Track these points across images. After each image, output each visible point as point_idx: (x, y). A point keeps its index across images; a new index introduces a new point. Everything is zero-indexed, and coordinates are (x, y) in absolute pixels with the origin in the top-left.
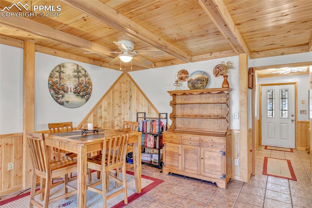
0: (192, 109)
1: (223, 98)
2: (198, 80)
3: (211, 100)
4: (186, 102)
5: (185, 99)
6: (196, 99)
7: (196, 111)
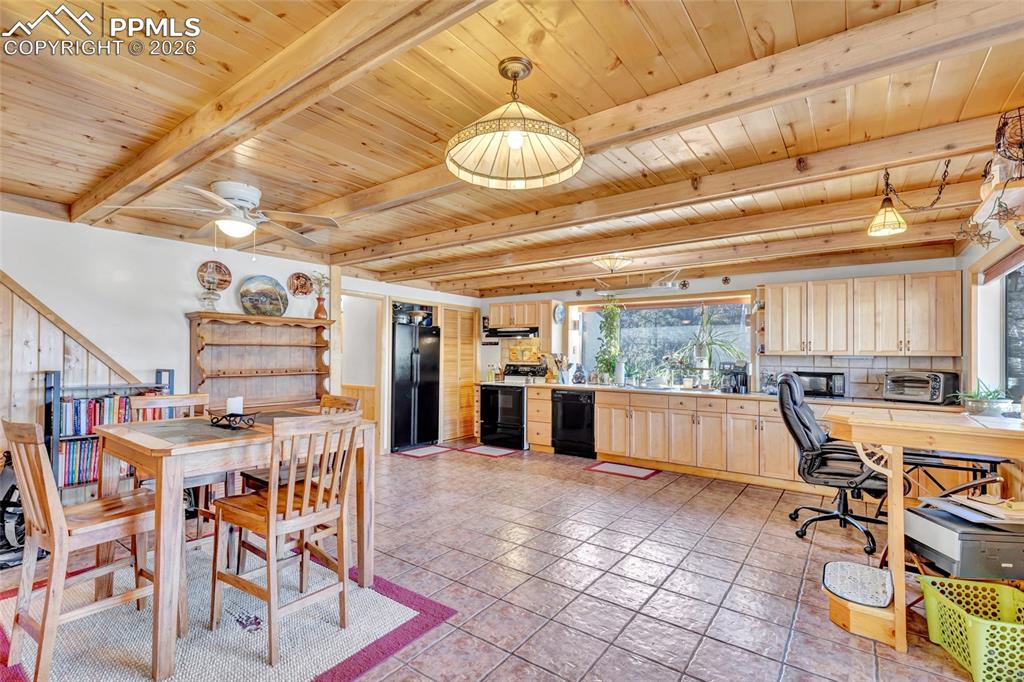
0: (242, 356)
1: (306, 337)
2: (263, 294)
3: (284, 340)
4: (226, 340)
5: (224, 334)
6: (253, 335)
7: (251, 362)
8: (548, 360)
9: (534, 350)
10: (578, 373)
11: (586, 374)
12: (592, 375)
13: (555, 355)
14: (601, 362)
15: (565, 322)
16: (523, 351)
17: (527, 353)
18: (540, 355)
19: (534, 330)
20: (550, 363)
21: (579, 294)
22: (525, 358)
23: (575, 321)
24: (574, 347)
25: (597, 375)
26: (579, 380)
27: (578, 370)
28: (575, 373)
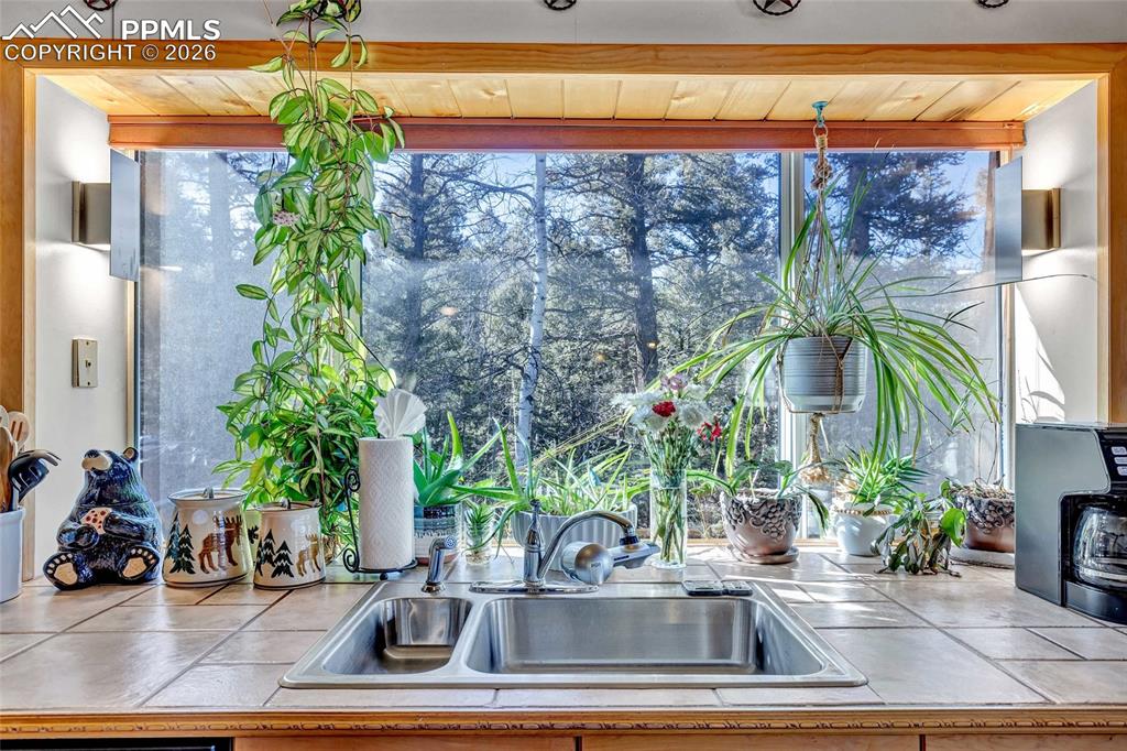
12: (205, 526)
14: (262, 432)
23: (84, 187)
24: (75, 344)
25: (238, 525)
26: (106, 562)
27: (96, 492)
28: (72, 519)
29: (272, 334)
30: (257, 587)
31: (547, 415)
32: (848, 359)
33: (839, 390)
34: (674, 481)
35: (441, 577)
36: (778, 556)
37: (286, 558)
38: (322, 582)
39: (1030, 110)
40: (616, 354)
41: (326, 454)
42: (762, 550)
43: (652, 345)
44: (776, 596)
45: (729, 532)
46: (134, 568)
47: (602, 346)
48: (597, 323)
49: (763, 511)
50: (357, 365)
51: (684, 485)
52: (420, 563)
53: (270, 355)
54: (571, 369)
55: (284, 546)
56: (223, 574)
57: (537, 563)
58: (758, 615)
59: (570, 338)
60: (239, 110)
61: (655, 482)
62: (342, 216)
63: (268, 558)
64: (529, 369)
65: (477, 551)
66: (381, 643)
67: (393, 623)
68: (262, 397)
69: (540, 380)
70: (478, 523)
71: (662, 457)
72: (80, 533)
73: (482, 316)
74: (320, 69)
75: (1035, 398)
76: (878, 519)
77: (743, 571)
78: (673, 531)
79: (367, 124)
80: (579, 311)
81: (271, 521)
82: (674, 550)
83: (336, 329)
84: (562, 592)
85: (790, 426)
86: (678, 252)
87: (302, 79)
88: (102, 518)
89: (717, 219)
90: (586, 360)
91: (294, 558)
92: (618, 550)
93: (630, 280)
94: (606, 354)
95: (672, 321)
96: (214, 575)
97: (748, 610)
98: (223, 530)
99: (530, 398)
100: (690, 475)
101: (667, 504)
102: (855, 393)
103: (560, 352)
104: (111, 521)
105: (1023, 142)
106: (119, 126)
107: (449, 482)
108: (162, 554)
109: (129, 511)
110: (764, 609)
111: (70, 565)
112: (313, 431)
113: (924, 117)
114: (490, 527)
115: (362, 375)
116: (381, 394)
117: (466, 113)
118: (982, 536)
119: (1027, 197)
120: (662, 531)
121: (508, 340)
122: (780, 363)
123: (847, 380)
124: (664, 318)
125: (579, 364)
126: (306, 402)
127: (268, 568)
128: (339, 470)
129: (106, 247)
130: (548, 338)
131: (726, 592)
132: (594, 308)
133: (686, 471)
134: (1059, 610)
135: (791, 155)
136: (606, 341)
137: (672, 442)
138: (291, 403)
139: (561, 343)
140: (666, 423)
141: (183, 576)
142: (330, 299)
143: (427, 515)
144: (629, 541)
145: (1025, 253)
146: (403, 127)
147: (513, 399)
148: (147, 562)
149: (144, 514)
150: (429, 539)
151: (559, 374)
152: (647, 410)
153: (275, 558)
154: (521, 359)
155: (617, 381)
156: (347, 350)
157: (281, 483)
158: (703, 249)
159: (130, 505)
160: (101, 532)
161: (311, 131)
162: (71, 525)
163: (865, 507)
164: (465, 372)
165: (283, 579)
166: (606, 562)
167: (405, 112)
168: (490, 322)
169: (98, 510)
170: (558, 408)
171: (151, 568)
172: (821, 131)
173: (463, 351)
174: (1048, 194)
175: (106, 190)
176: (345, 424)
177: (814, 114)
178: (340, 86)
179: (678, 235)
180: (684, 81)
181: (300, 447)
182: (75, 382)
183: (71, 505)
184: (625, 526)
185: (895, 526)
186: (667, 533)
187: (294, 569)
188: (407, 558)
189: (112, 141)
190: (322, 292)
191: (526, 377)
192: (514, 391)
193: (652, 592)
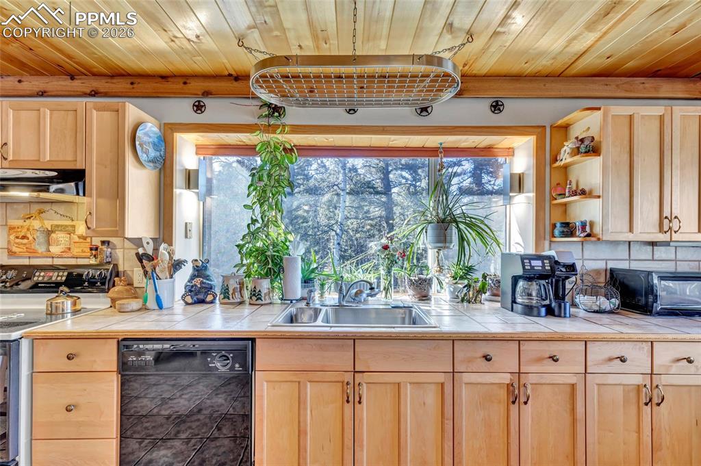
8: (119, 253)
9: (81, 229)
10: (197, 281)
11: (217, 283)
12: (233, 284)
13: (138, 242)
14: (250, 254)
15: (164, 165)
16: (48, 233)
17: (60, 236)
18: (97, 241)
19: (75, 176)
20: (125, 260)
21: (199, 108)
22: (55, 250)
23: (189, 171)
24: (186, 223)
25: (243, 285)
26: (201, 297)
27: (196, 273)
28: (189, 281)
29: (254, 221)
30: (250, 304)
31: (346, 251)
32: (448, 231)
33: (445, 241)
34: (389, 271)
35: (311, 302)
36: (424, 297)
37: (260, 295)
38: (271, 303)
39: (515, 145)
40: (376, 225)
41: (272, 261)
42: (419, 296)
43: (391, 222)
44: (419, 308)
45: (408, 290)
46: (209, 298)
47: (369, 222)
48: (368, 212)
49: (420, 282)
50: (281, 231)
51: (392, 274)
52: (303, 299)
53: (253, 228)
54: (357, 231)
55: (260, 291)
56: (239, 300)
57: (342, 297)
58: (414, 313)
59: (356, 218)
60: (242, 143)
61: (382, 272)
62: (278, 182)
63: (254, 295)
64: (338, 231)
65: (322, 295)
66: (292, 319)
67: (296, 315)
68: (250, 242)
69: (343, 236)
70: (322, 285)
71: (385, 264)
72: (192, 287)
73: (319, 208)
74: (272, 133)
75: (516, 245)
76: (459, 285)
77: (412, 302)
78: (388, 288)
79: (288, 151)
80: (360, 207)
81: (255, 283)
82: (388, 295)
83: (274, 219)
84: (351, 306)
85: (431, 254)
86: (404, 181)
87: (265, 137)
88: (199, 282)
89: (419, 168)
90: (363, 227)
91: (263, 295)
92: (369, 291)
93: (382, 194)
94: (371, 225)
95: (400, 211)
96: (236, 301)
97: (411, 312)
98: (238, 286)
99: (339, 244)
100: (395, 270)
101: (387, 280)
102: (451, 243)
103: (352, 224)
104: (202, 283)
105: (513, 155)
106: (199, 149)
107: (313, 271)
108: (218, 294)
109: (208, 280)
110: (416, 312)
111: (190, 297)
112: (268, 253)
113: (478, 147)
114: (326, 286)
115: (283, 235)
116: (290, 241)
117: (319, 144)
118: (495, 292)
119: (512, 175)
120: (385, 288)
121: (329, 219)
122: (426, 232)
123: (448, 238)
124: (397, 210)
125: (360, 229)
126: (264, 244)
127: (254, 298)
128: (276, 267)
129: (197, 191)
130: (347, 218)
131: (404, 307)
132: (367, 206)
133: (393, 269)
134: (510, 312)
135: (433, 159)
136: (372, 220)
137: (388, 258)
138: (259, 244)
139: (352, 220)
140: (387, 252)
141: (226, 300)
142: (273, 209)
143: (305, 282)
144: (372, 289)
145: (511, 194)
146: (297, 149)
147: (331, 244)
148: (214, 296)
149: (211, 281)
150: (306, 290)
151: (351, 234)
152: (380, 248)
153: (256, 294)
154: (335, 227)
155: (377, 237)
156: (278, 226)
157: (257, 271)
158: (415, 179)
159: (207, 277)
160: (199, 286)
161: (269, 154)
162: (189, 284)
163: (455, 281)
164: (310, 233)
165: (259, 302)
166: (364, 295)
167: (298, 144)
168: (322, 211)
169: (198, 279)
170: (351, 248)
171: (215, 299)
172: (441, 152)
173: (310, 223)
174: (520, 175)
175: (197, 171)
176: (278, 251)
177: (439, 146)
178: (277, 139)
179: (404, 174)
180: (393, 137)
181: (264, 259)
182: (186, 237)
183: (188, 277)
184: (371, 284)
185: (464, 287)
186: (386, 289)
187: (263, 298)
188: (299, 296)
189: (197, 154)
190: (270, 207)
191: (337, 234)
192: (332, 241)
193: (381, 307)
